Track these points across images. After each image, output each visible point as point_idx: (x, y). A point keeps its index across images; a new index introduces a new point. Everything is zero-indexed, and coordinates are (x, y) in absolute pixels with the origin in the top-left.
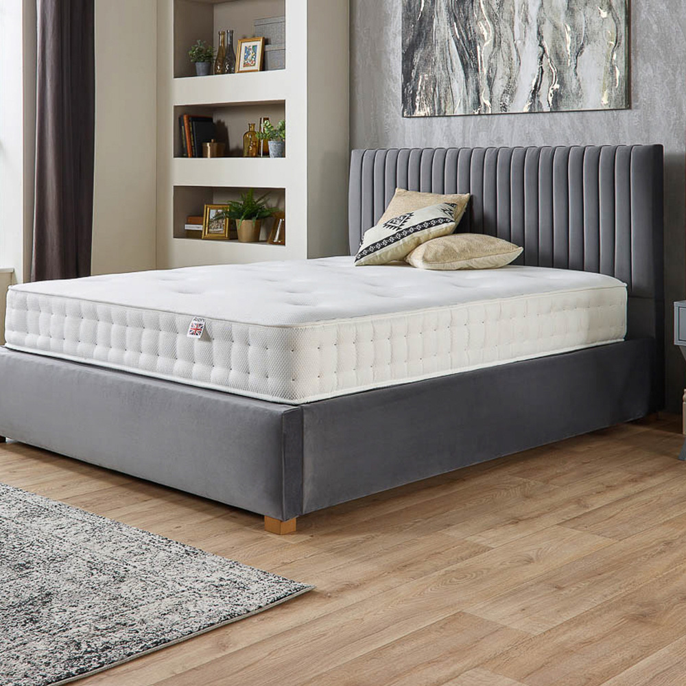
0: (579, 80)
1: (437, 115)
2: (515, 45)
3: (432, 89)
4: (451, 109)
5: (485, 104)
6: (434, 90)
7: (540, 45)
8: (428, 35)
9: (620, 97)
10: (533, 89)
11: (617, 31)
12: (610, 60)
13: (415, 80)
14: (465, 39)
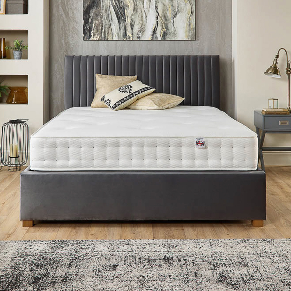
0: (175, 28)
1: (103, 40)
2: (145, 11)
3: (100, 28)
4: (111, 37)
5: (129, 36)
6: (102, 28)
7: (156, 12)
8: (98, 3)
9: (193, 36)
10: (153, 30)
11: (192, 9)
12: (188, 20)
13: (91, 23)
14: (119, 6)
